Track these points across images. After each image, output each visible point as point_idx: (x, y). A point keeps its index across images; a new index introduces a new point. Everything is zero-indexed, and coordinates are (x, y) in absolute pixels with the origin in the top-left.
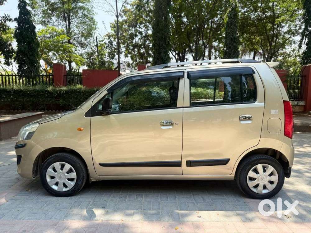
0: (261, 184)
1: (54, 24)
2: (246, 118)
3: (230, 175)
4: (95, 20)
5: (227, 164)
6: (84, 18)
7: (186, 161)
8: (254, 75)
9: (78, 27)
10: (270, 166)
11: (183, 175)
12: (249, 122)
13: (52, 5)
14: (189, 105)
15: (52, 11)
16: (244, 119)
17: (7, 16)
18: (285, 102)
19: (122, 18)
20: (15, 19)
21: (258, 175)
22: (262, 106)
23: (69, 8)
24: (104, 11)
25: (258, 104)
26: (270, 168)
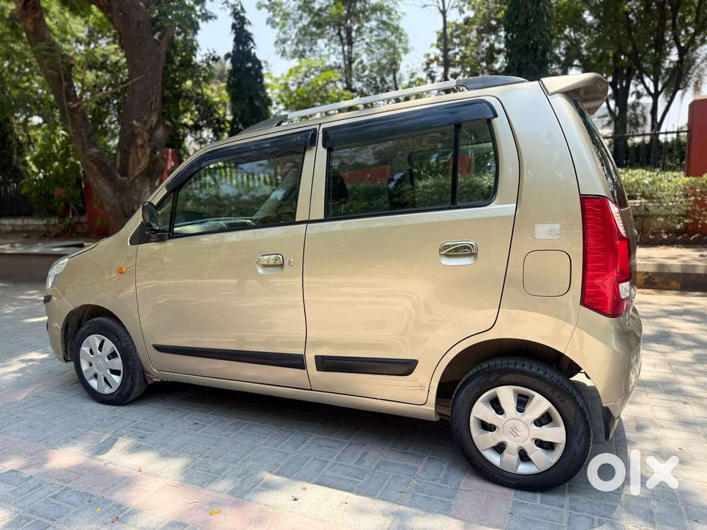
0: (513, 445)
1: (322, 53)
2: (456, 250)
3: (422, 407)
4: (402, 29)
5: (411, 376)
6: (383, 30)
7: (316, 357)
8: (496, 121)
9: (370, 51)
10: (537, 396)
11: (311, 390)
12: (467, 261)
13: (318, 14)
14: (322, 217)
15: (318, 25)
16: (449, 251)
17: (211, 52)
18: (584, 199)
19: (462, 15)
20: (227, 56)
21: (500, 417)
22: (508, 214)
23: (339, 14)
24: (416, 5)
25: (500, 208)
26: (539, 402)
